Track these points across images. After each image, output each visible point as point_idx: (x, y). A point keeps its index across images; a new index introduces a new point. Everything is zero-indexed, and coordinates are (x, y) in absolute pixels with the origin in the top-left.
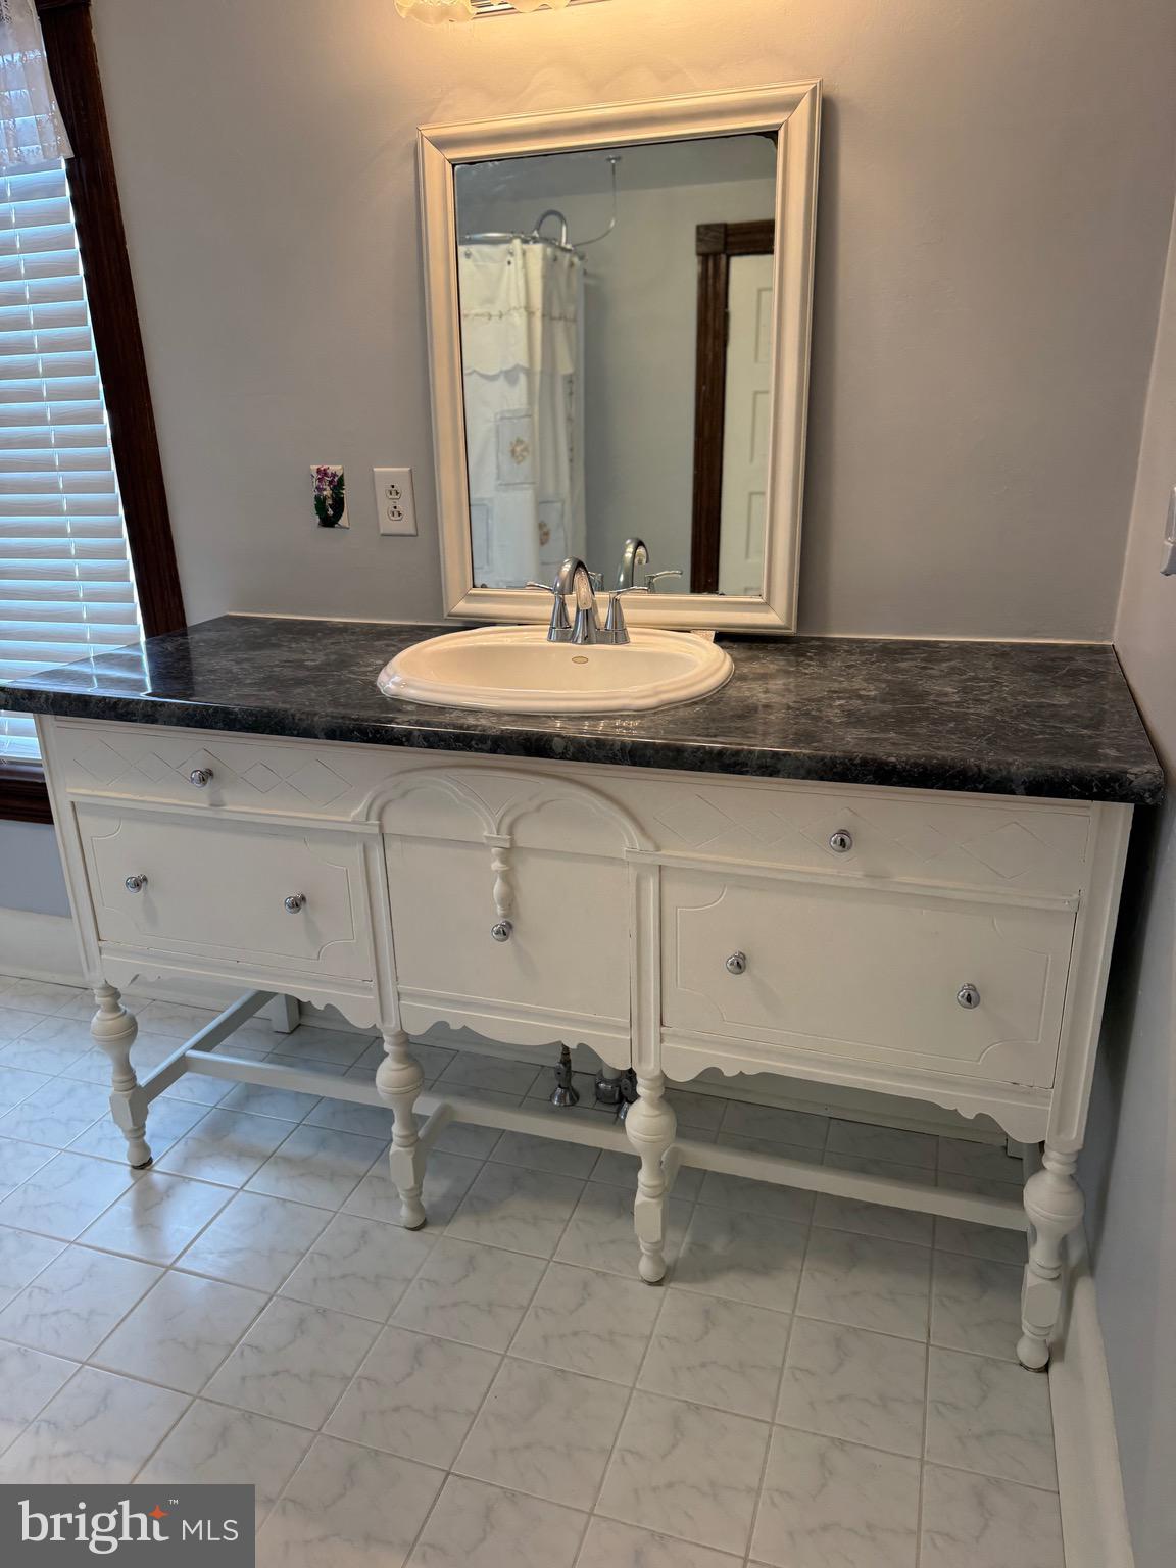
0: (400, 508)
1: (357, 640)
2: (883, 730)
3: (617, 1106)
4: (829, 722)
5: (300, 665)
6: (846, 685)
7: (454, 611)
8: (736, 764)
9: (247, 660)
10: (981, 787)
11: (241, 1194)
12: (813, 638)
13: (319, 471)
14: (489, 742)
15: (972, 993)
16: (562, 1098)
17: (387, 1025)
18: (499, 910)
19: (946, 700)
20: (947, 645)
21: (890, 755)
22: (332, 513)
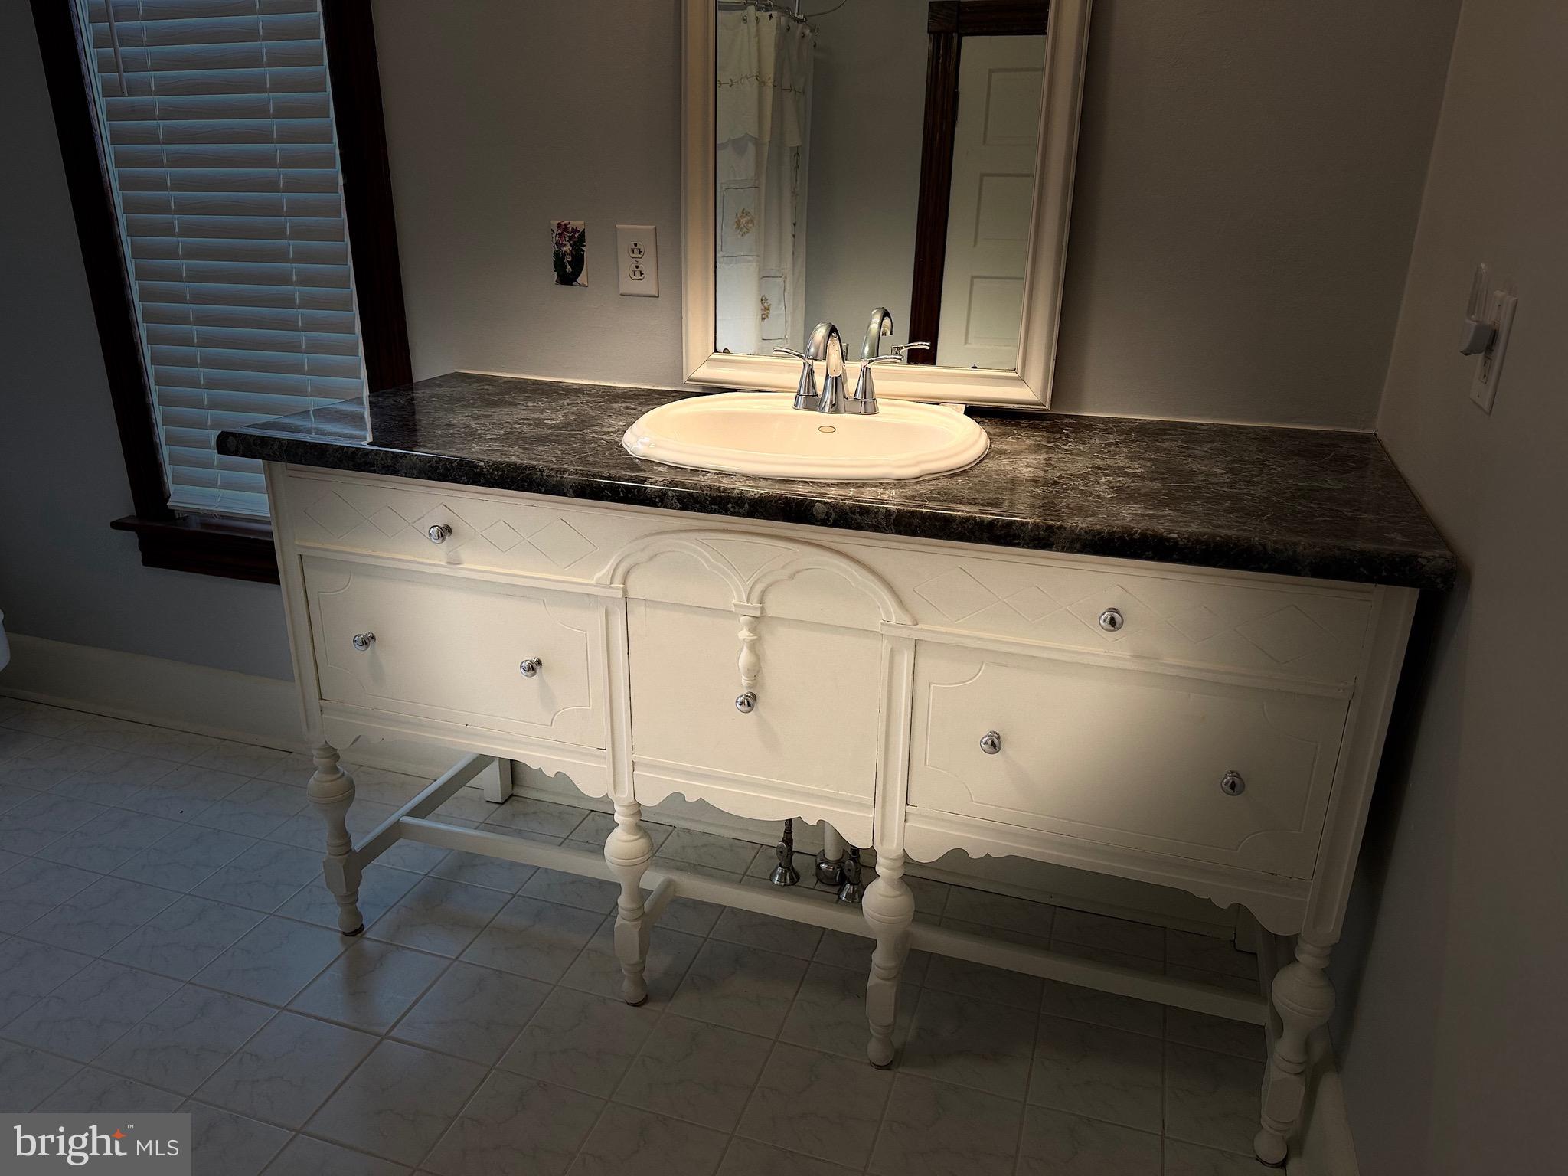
0: (642, 267)
1: (595, 402)
2: (1157, 507)
3: (838, 888)
4: (1099, 497)
5: (540, 423)
6: (1109, 461)
7: (694, 376)
8: (1008, 535)
9: (485, 416)
10: (1266, 566)
11: (456, 963)
12: (1066, 416)
13: (559, 226)
14: (747, 505)
15: (1237, 780)
16: (782, 877)
17: (618, 795)
18: (744, 681)
19: (1215, 480)
20: (1206, 428)
21: (1171, 532)
22: (571, 270)
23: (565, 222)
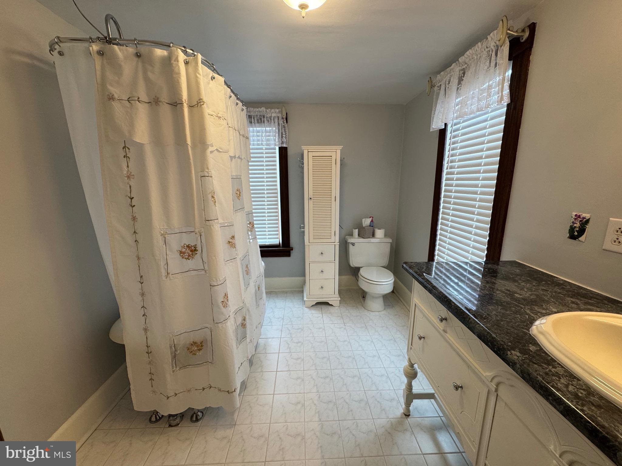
0: (620, 240)
13: (576, 215)
22: (577, 234)
23: (580, 214)
